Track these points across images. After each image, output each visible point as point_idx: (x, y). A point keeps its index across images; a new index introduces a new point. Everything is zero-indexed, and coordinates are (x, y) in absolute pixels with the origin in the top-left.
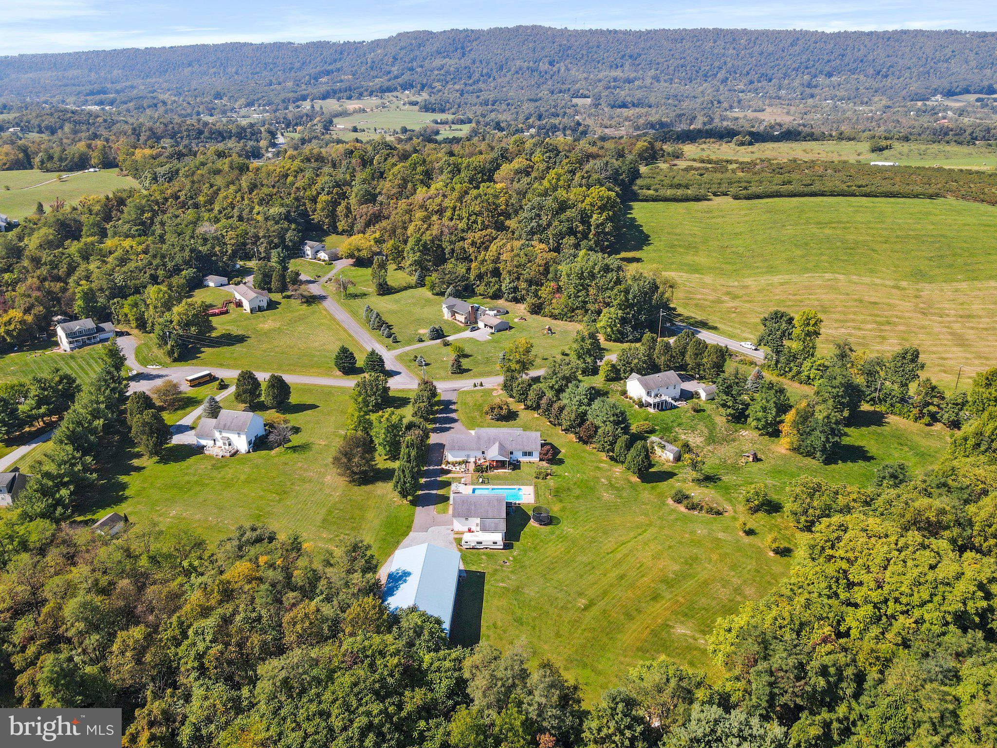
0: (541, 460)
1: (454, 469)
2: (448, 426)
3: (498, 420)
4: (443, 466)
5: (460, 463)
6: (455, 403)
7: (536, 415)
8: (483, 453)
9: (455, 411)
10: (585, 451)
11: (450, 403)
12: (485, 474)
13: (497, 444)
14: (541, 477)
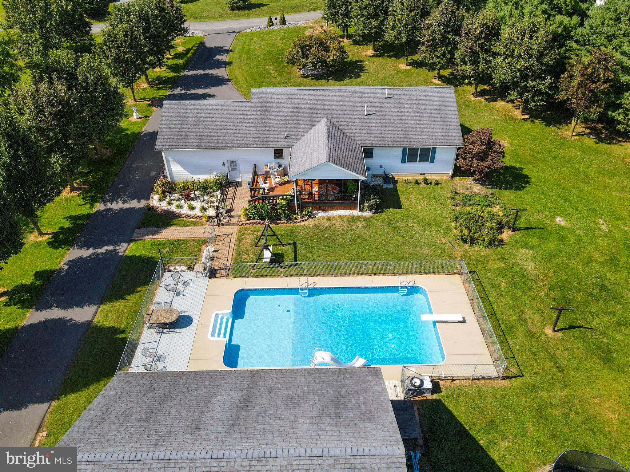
0: (458, 172)
1: (185, 210)
2: (201, 91)
3: (318, 77)
4: (155, 201)
5: (205, 188)
6: (227, 52)
7: (403, 66)
8: (279, 154)
9: (226, 64)
10: (564, 142)
11: (220, 50)
12: (281, 227)
13: (321, 127)
14: (484, 235)
